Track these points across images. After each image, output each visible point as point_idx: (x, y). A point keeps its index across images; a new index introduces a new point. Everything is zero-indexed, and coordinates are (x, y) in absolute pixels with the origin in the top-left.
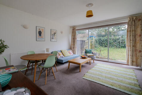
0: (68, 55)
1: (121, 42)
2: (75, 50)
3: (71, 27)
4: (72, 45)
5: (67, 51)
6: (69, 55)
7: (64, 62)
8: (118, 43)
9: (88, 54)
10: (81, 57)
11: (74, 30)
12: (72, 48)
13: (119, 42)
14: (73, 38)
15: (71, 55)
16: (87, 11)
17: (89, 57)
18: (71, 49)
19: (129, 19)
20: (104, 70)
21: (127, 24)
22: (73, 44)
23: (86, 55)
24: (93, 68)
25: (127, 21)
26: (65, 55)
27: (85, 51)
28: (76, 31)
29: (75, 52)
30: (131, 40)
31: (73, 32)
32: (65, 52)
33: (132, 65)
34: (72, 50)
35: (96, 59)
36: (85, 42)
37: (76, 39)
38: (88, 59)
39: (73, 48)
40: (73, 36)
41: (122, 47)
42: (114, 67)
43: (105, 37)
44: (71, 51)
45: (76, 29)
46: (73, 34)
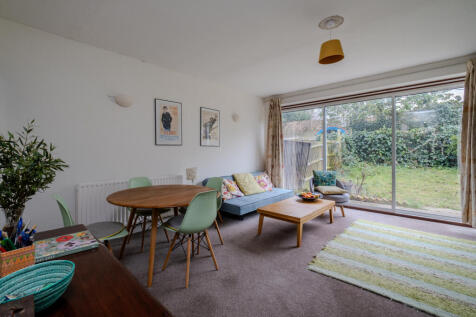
0: (258, 191)
1: (433, 145)
2: (278, 175)
3: (264, 99)
4: (268, 157)
5: (251, 176)
6: (259, 188)
7: (243, 213)
8: (426, 151)
9: (325, 189)
10: (301, 196)
11: (275, 108)
12: (268, 166)
13: (429, 148)
14: (271, 134)
15: (267, 189)
17: (327, 196)
18: (263, 169)
19: (470, 65)
20: (380, 244)
21: (463, 84)
22: (270, 152)
23: (316, 191)
24: (343, 235)
25: (464, 74)
26: (245, 189)
27: (312, 176)
28: (282, 111)
29: (279, 180)
31: (270, 116)
32: (247, 180)
34: (267, 173)
35: (350, 203)
36: (312, 147)
37: (282, 136)
38: (324, 206)
39: (273, 167)
40: (271, 130)
41: (438, 163)
42: (418, 234)
43: (378, 132)
44: (265, 178)
45: (282, 105)
46: (272, 123)
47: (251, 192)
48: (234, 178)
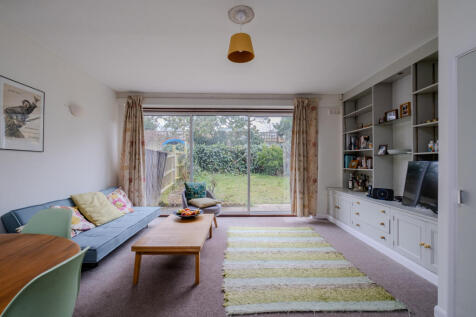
2: (139, 190)
4: (122, 168)
5: (102, 196)
6: (116, 212)
9: (202, 201)
11: (134, 107)
12: (124, 180)
14: (128, 138)
15: (127, 210)
16: (231, 35)
17: (206, 209)
18: (117, 184)
19: (296, 101)
21: (292, 115)
22: (127, 163)
23: (190, 204)
25: (292, 107)
26: (95, 216)
27: (184, 189)
28: (144, 113)
29: (140, 196)
30: (299, 155)
31: (127, 117)
32: (96, 202)
33: (304, 215)
34: (123, 189)
37: (143, 143)
38: (207, 220)
39: (130, 181)
40: (128, 134)
44: (120, 195)
45: (143, 106)
46: (129, 126)
47: (105, 219)
48: (73, 202)
